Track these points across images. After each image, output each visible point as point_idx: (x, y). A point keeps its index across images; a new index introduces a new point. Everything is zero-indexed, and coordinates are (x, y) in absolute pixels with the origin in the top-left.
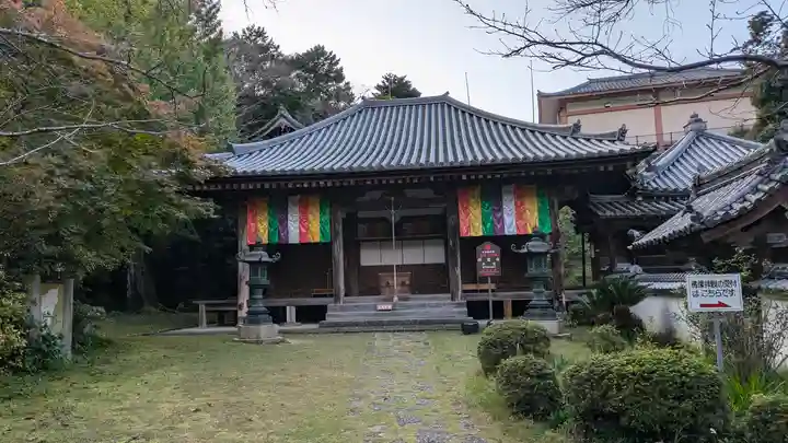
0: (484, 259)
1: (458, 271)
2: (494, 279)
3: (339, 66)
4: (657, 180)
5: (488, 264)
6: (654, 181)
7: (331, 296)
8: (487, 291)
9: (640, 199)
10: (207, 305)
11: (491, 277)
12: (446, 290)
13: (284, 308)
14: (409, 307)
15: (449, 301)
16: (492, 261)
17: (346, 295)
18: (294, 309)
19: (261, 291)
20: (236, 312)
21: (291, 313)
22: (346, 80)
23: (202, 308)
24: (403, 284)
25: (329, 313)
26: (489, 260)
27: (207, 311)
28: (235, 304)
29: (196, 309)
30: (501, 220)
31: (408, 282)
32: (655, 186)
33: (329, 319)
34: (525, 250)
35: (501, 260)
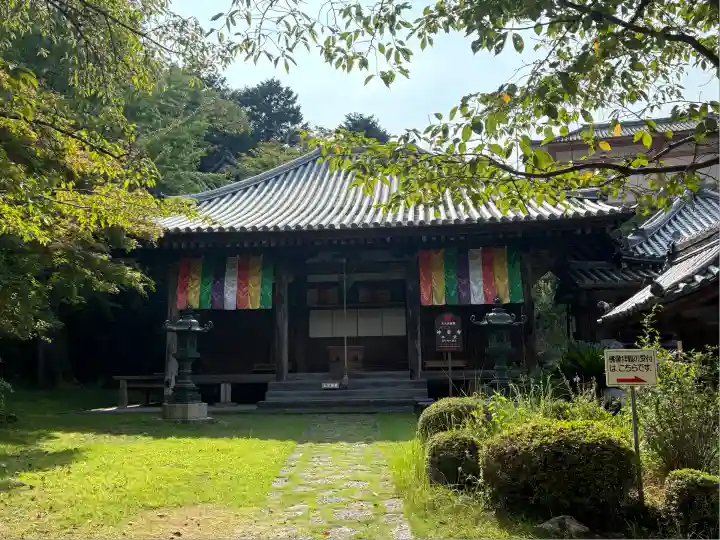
0: (444, 332)
1: (419, 345)
2: (456, 355)
3: (295, 105)
4: (645, 245)
5: (447, 337)
6: (641, 246)
7: (273, 372)
8: (447, 369)
9: (625, 266)
10: (128, 381)
11: (452, 353)
12: (405, 367)
13: (219, 386)
14: (361, 386)
15: (409, 380)
16: (453, 334)
17: (290, 372)
18: (229, 387)
19: (190, 364)
20: (162, 389)
21: (226, 391)
22: (304, 122)
23: (124, 385)
24: (356, 359)
25: (269, 392)
26: (449, 332)
27: (129, 389)
28: (161, 381)
29: (116, 385)
30: (467, 288)
31: (360, 357)
32: (641, 252)
33: (270, 399)
34: (486, 322)
35: (463, 333)
